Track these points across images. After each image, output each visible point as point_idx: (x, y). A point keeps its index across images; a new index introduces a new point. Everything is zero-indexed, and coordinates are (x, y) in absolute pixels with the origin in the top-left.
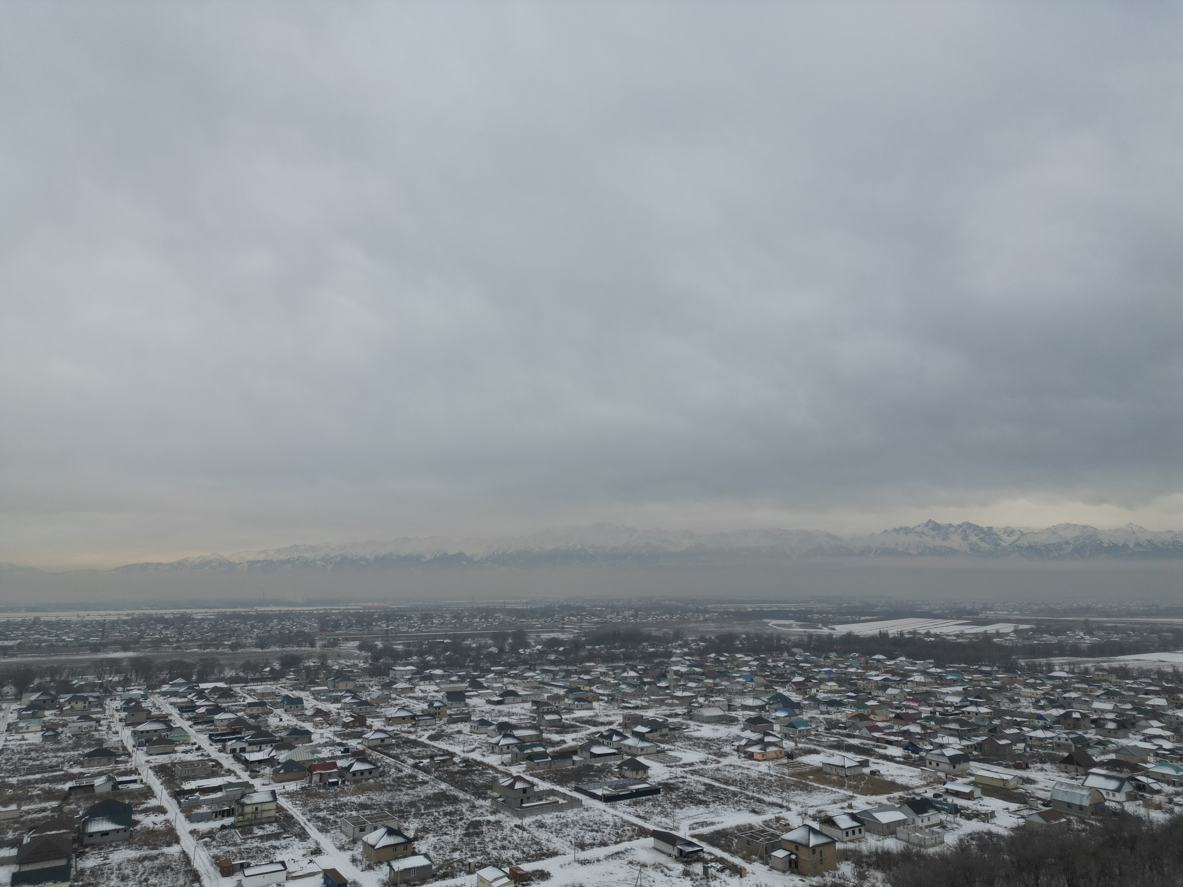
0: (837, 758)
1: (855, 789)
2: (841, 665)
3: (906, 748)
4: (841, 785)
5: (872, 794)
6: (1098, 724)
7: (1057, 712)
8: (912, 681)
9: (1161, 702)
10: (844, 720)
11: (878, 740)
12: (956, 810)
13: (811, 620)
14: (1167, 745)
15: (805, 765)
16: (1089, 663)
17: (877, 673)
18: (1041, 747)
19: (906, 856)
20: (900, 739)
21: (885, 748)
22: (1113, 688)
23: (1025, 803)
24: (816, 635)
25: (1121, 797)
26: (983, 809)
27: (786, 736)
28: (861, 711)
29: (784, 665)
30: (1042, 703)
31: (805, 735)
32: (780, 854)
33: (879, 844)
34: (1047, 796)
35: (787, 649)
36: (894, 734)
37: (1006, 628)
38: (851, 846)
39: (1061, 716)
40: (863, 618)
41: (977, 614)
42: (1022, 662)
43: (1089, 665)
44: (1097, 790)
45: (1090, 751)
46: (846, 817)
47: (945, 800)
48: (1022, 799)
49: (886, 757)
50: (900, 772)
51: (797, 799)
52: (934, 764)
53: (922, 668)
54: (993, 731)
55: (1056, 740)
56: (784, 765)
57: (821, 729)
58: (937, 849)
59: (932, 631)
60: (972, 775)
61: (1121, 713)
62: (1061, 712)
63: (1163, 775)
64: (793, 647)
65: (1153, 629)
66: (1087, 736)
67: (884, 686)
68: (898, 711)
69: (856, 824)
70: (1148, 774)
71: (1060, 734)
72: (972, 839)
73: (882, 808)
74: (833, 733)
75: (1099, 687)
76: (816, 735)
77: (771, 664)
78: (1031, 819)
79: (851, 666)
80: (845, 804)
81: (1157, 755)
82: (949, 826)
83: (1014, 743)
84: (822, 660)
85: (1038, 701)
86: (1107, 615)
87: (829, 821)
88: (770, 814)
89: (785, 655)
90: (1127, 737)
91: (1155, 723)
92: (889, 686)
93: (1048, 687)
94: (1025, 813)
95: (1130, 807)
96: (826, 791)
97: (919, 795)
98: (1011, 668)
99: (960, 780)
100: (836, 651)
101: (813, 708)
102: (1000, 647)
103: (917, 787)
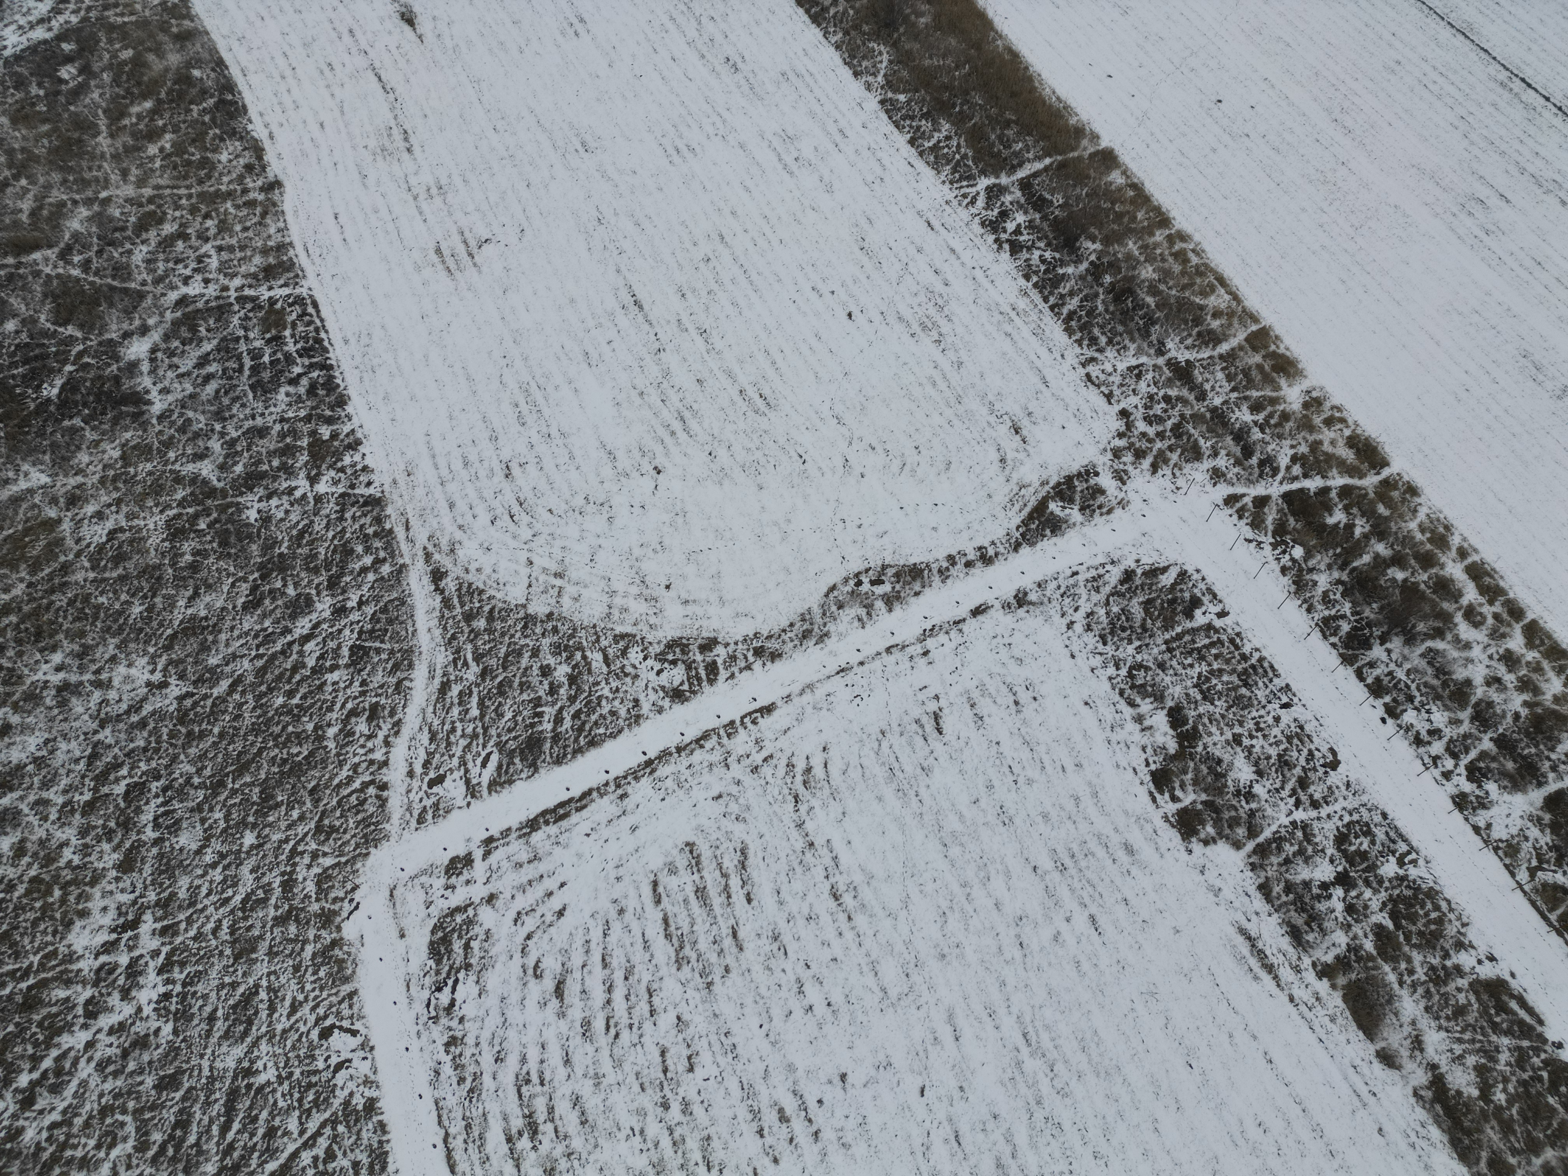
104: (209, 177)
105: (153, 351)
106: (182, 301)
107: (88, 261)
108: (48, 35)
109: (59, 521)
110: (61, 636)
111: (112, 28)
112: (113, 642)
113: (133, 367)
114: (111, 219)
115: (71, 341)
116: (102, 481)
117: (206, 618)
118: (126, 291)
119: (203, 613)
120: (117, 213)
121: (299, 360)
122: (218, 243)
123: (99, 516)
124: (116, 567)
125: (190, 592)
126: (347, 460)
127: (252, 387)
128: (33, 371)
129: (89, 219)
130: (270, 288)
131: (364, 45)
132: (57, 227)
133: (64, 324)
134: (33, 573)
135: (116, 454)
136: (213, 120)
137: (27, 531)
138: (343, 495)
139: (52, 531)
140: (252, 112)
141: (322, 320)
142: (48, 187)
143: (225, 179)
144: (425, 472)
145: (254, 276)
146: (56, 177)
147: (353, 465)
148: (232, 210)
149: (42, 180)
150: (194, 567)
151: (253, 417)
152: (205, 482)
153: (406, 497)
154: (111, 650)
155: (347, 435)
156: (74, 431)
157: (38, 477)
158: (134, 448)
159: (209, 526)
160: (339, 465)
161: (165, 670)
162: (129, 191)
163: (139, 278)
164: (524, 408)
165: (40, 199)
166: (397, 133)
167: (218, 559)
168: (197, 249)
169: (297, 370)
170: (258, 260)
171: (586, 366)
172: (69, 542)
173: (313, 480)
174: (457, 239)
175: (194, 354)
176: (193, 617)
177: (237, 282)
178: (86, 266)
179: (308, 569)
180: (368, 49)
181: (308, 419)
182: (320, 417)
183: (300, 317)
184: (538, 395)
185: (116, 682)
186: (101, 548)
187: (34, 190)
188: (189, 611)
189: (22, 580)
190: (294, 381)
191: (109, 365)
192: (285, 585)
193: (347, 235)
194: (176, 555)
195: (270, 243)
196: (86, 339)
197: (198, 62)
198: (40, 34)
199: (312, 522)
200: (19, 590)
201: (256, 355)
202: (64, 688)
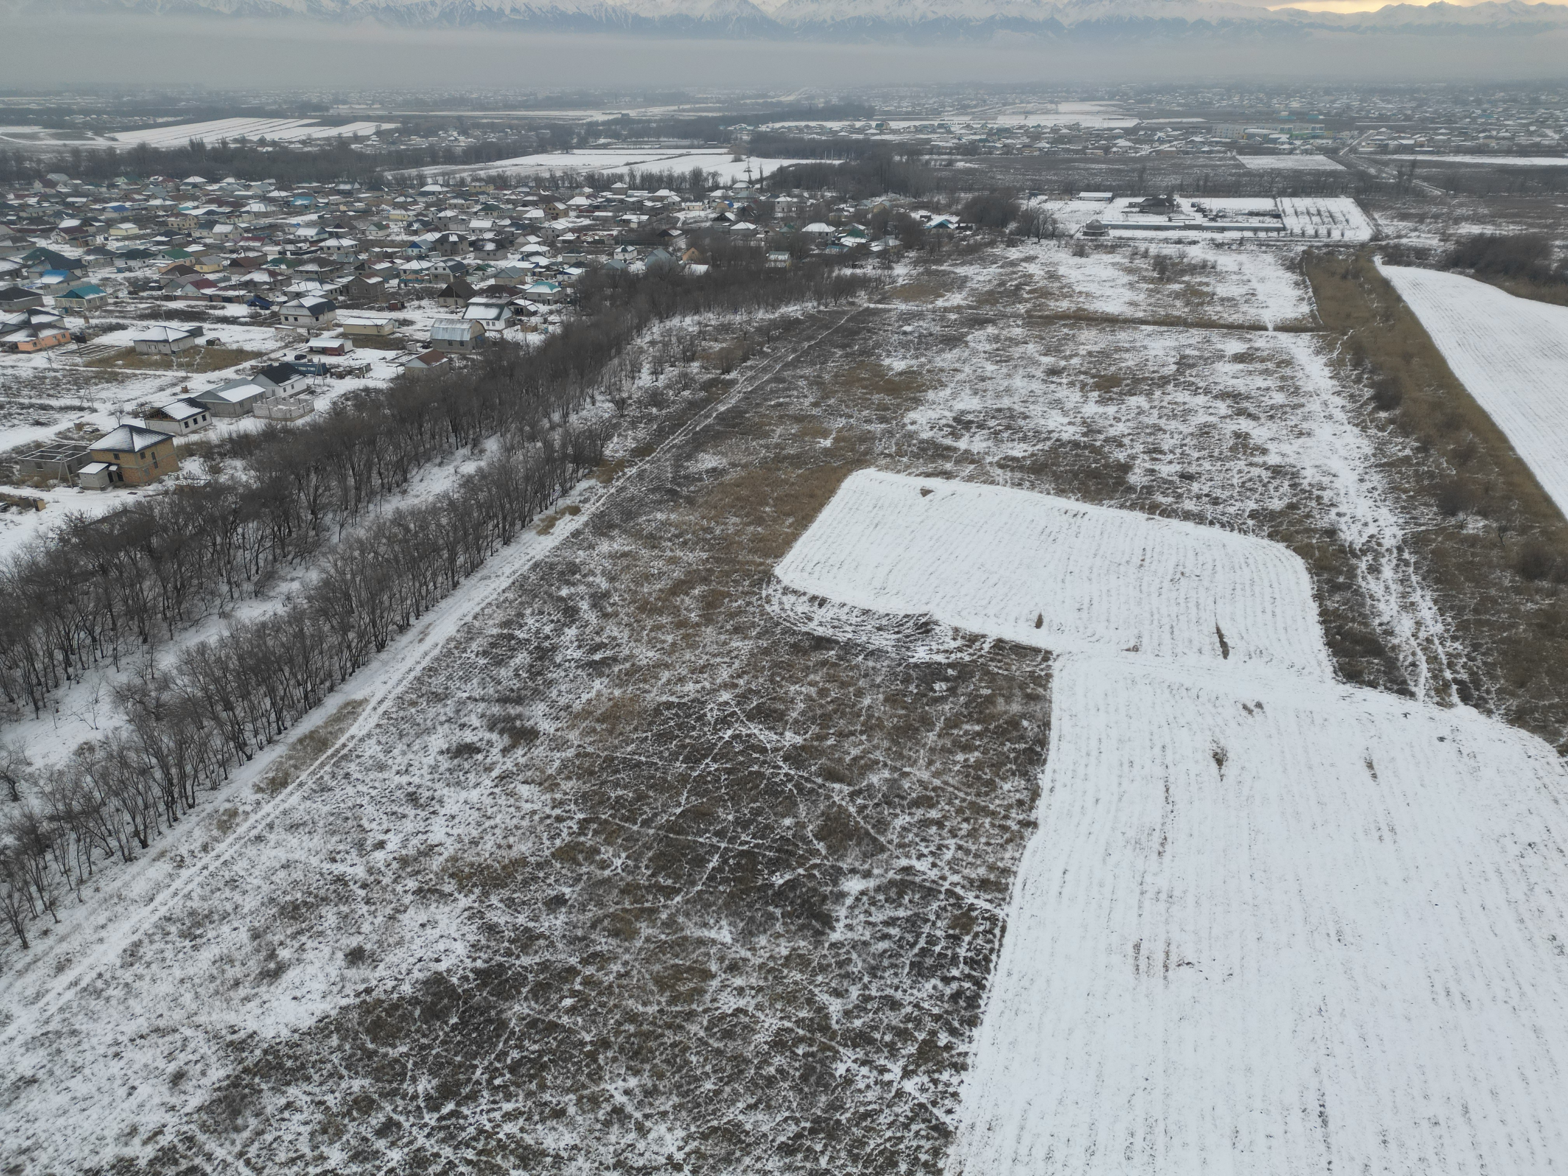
0: (155, 331)
1: (189, 367)
2: (137, 197)
3: (251, 304)
4: (168, 366)
5: (214, 370)
6: (477, 246)
7: (432, 236)
8: (248, 212)
9: (536, 213)
10: (156, 277)
11: (211, 298)
12: (324, 371)
13: (72, 125)
14: (543, 261)
15: (107, 347)
16: (464, 172)
17: (196, 204)
18: (417, 281)
19: (269, 435)
20: (242, 293)
21: (223, 308)
22: (492, 202)
23: (403, 348)
24: (87, 151)
25: (500, 325)
26: (356, 364)
27: (68, 311)
28: (180, 262)
29: (38, 202)
30: (416, 226)
31: (100, 306)
32: (93, 469)
33: (233, 428)
34: (426, 336)
35: (39, 175)
36: (233, 288)
37: (366, 129)
38: (194, 438)
39: (437, 241)
40: (160, 120)
41: (327, 109)
42: (389, 176)
43: (465, 175)
44: (477, 321)
45: (469, 279)
46: (183, 405)
47: (310, 361)
48: (399, 344)
49: (225, 320)
50: (248, 336)
51: (104, 395)
52: (291, 319)
53: (260, 192)
54: (361, 267)
55: (433, 270)
56: (73, 352)
57: (123, 294)
58: (308, 419)
59: (269, 137)
60: (340, 326)
61: (498, 230)
62: (437, 235)
63: (539, 295)
64: (48, 172)
65: (532, 125)
66: (465, 262)
67: (208, 223)
68: (235, 256)
69: (197, 410)
70: (525, 296)
71: (437, 263)
72: (347, 399)
73: (230, 384)
74: (143, 298)
75: (477, 202)
76: (115, 303)
77: (16, 202)
78: (410, 365)
79: (154, 196)
80: (178, 389)
81: (534, 274)
82: (319, 390)
83: (386, 280)
84: (104, 190)
85: (410, 225)
86: (483, 108)
87: (159, 414)
88: (66, 422)
89: (38, 186)
90: (506, 258)
91: (532, 239)
92: (216, 222)
93: (421, 206)
94: (404, 359)
95: (510, 334)
96: (146, 377)
97: (277, 360)
98: (375, 185)
99: (326, 334)
100: (126, 174)
101: (104, 265)
102: (360, 156)
103: (273, 351)
104: (987, 794)
105: (863, 893)
106: (907, 870)
107: (865, 807)
108: (944, 661)
109: (713, 976)
110: (647, 1067)
111: (988, 673)
112: (675, 1099)
113: (841, 896)
114: (900, 787)
115: (816, 853)
116: (761, 966)
117: (747, 1133)
118: (875, 840)
119: (748, 1127)
120: (906, 786)
121: (961, 966)
122: (961, 843)
123: (741, 991)
124: (720, 1040)
125: (751, 1101)
126: (945, 1076)
127: (913, 965)
128: (778, 859)
129: (886, 780)
130: (977, 897)
131: (1169, 760)
132: (862, 775)
133: (819, 840)
134: (670, 1003)
135: (785, 952)
136: (1016, 759)
137: (690, 969)
138: (921, 1106)
139: (704, 980)
140: (1048, 767)
141: (1001, 945)
142: (876, 747)
143: (997, 802)
144: (1005, 1137)
145: (971, 881)
146: (886, 744)
147: (947, 1085)
148: (987, 826)
149: (876, 741)
150: (770, 1081)
151: (897, 989)
152: (827, 1017)
153: (973, 1148)
154: (668, 1106)
155: (959, 1054)
156: (771, 917)
157: (725, 935)
158: (800, 956)
159: (805, 1055)
160: (936, 1076)
161: (688, 1155)
162: (925, 775)
163: (890, 837)
164: (1138, 1141)
165: (866, 752)
166: (1157, 837)
167: (791, 1088)
168: (943, 839)
169: (955, 972)
170: (982, 871)
171: (1228, 1143)
172: (708, 997)
173: (907, 1074)
174: (1160, 947)
175: (889, 912)
176: (739, 1125)
177: (956, 878)
178: (862, 809)
179: (850, 1152)
180: (1171, 765)
181: (937, 1018)
182: (948, 1023)
183: (985, 932)
184: (1160, 1141)
185: (651, 1136)
186: (724, 1016)
187: (867, 745)
188: (741, 1117)
189: (659, 1003)
190: (946, 980)
191: (827, 885)
192: (822, 1152)
193: (1065, 891)
194: (766, 1062)
195: (999, 864)
196: (826, 857)
197: (1031, 717)
198: (940, 658)
199: (881, 1111)
200: (652, 1009)
201: (932, 940)
202: (618, 1111)
